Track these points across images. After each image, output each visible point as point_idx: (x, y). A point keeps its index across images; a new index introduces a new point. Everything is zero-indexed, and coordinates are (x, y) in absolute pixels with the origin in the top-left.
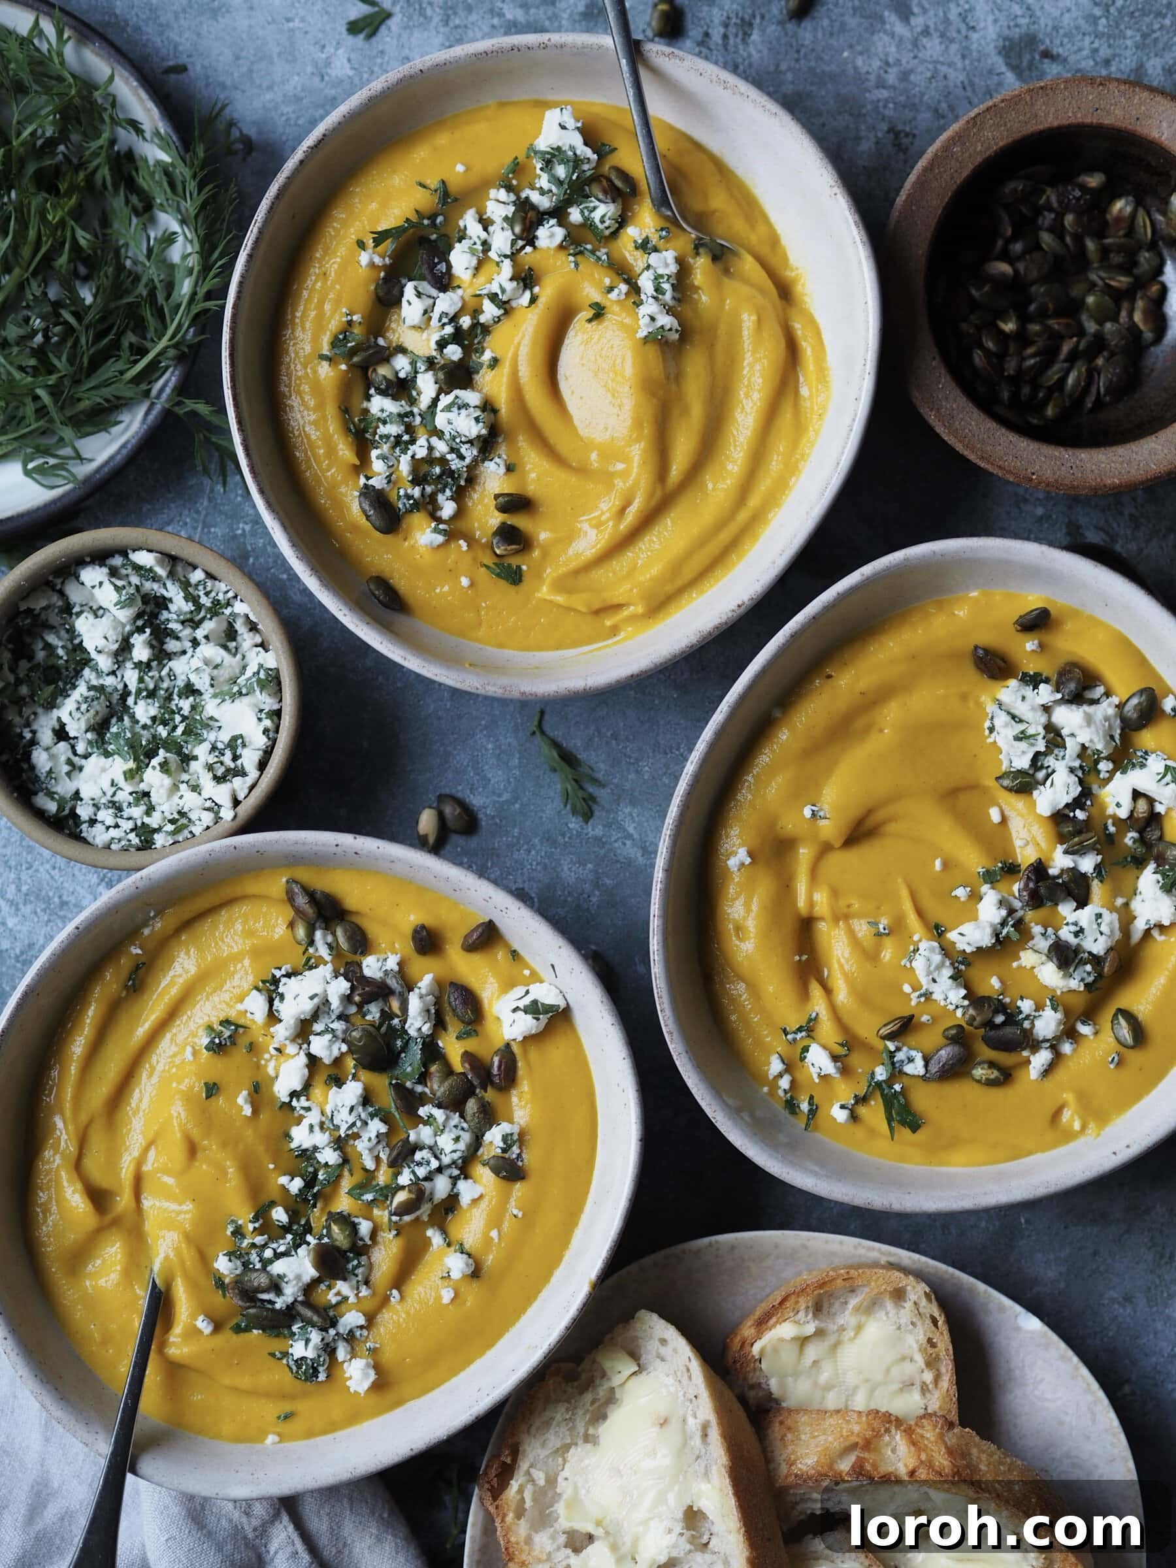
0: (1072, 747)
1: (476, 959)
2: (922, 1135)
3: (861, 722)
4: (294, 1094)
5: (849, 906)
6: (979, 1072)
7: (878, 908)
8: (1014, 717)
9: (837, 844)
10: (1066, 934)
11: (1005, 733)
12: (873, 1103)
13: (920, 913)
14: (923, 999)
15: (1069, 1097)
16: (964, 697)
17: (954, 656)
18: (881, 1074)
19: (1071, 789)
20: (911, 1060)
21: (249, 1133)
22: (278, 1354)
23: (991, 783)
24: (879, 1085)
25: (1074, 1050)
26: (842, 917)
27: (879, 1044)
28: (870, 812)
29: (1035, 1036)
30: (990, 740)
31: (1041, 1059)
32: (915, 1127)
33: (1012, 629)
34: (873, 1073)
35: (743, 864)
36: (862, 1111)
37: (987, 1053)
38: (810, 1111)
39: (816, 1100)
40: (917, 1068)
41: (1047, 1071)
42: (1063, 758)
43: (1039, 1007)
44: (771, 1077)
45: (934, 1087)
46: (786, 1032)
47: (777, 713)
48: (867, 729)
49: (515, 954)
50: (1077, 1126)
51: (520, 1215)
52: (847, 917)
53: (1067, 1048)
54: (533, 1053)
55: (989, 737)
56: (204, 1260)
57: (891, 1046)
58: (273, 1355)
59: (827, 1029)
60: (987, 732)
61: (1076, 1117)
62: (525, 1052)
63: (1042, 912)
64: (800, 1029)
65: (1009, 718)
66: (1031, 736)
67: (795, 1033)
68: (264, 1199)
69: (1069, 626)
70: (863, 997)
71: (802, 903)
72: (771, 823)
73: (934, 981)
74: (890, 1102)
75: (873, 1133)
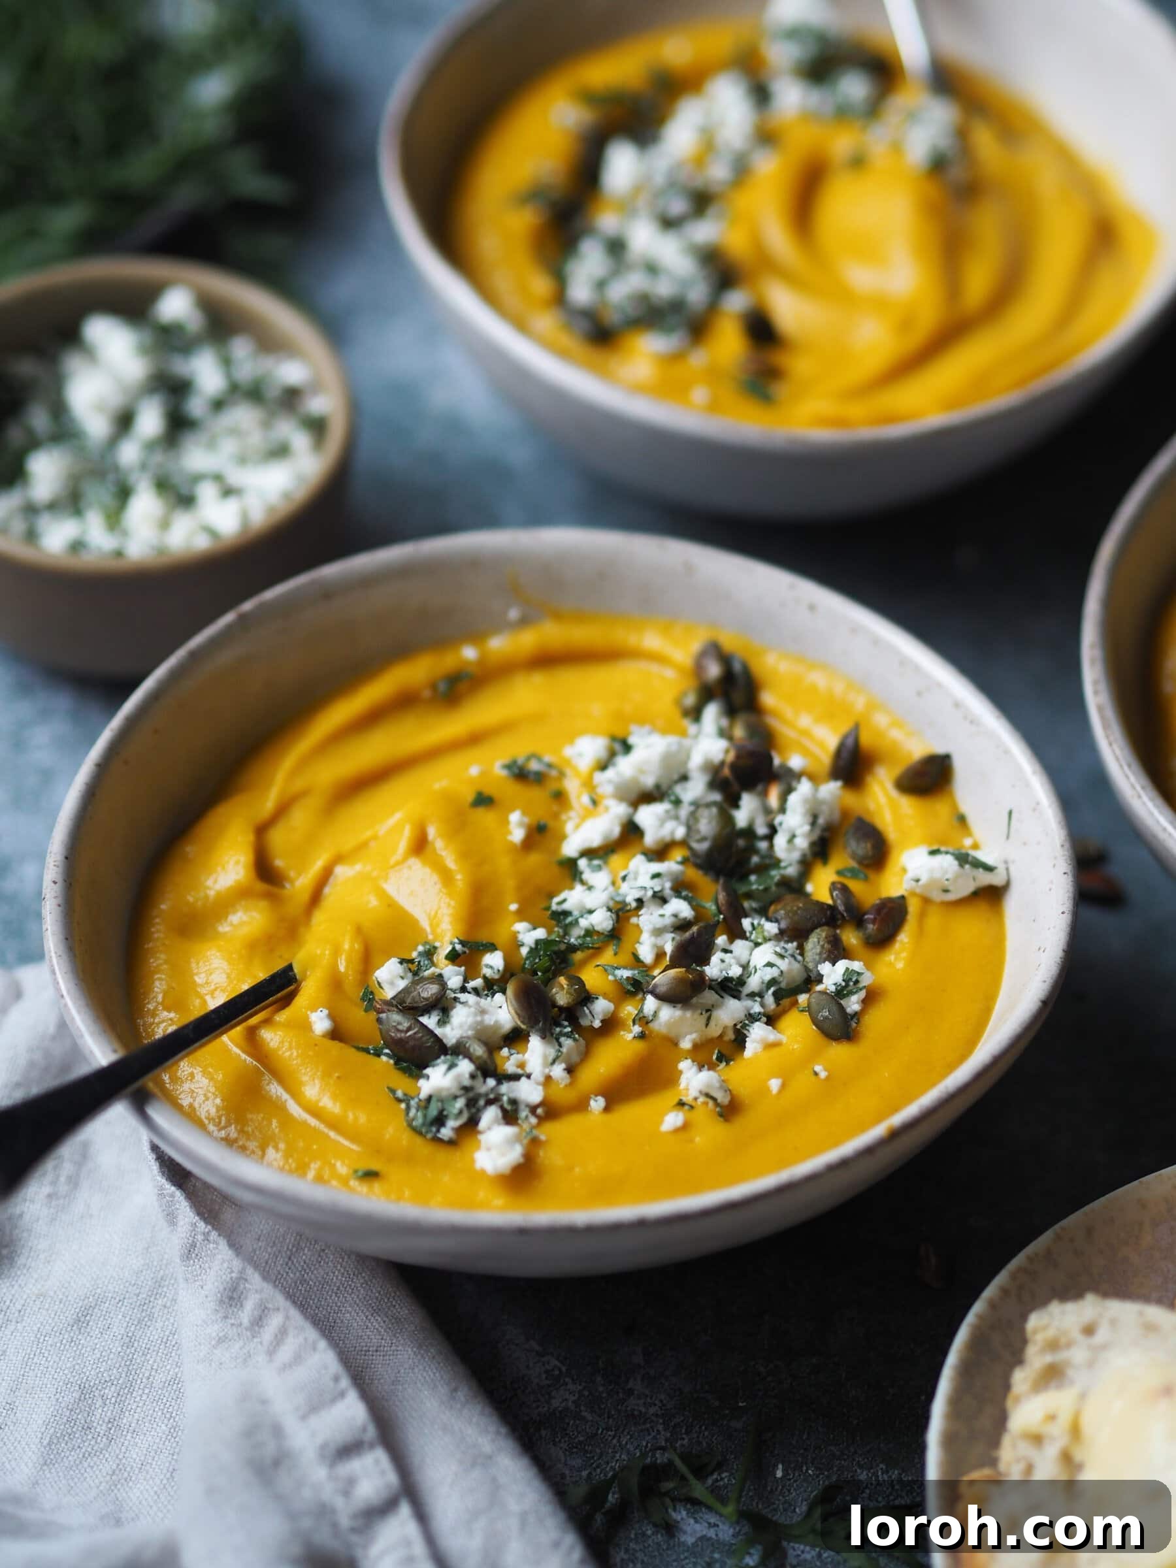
1: (907, 805)
4: (589, 853)
21: (504, 863)
22: (400, 1094)
49: (962, 820)
51: (823, 1075)
54: (934, 920)
56: (368, 962)
58: (393, 1091)
62: (922, 915)
68: (484, 936)
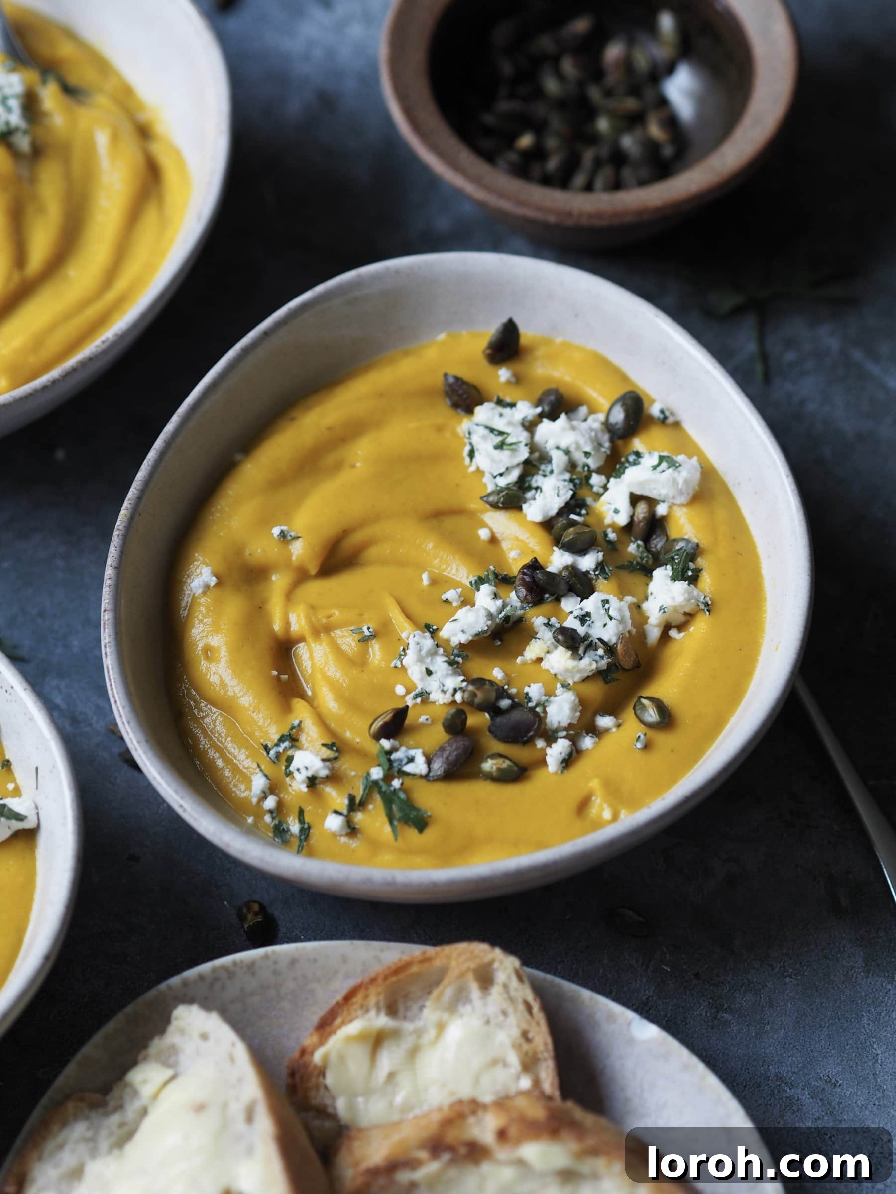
0: (558, 459)
2: (430, 834)
3: (330, 459)
5: (329, 617)
6: (489, 765)
7: (361, 615)
8: (492, 430)
9: (313, 570)
10: (571, 623)
11: (485, 445)
12: (371, 807)
13: (408, 616)
14: (419, 700)
15: (595, 784)
16: (440, 429)
17: (426, 394)
18: (377, 773)
19: (562, 492)
20: (411, 760)
23: (475, 505)
24: (376, 783)
25: (596, 744)
26: (322, 630)
27: (373, 747)
28: (346, 533)
29: (548, 726)
30: (472, 468)
31: (560, 748)
32: (421, 823)
33: (484, 363)
34: (368, 774)
35: (207, 586)
36: (359, 817)
37: (498, 746)
38: (302, 830)
39: (307, 819)
40: (419, 766)
41: (568, 762)
42: (552, 472)
43: (550, 693)
44: (254, 800)
45: (441, 787)
46: (267, 749)
47: (238, 457)
48: (338, 466)
50: (607, 815)
52: (328, 629)
53: (588, 742)
55: (470, 465)
57: (386, 744)
59: (312, 734)
60: (467, 460)
61: (605, 806)
63: (545, 608)
64: (282, 739)
65: (487, 432)
66: (511, 444)
67: (277, 745)
69: (541, 352)
70: (351, 702)
71: (277, 627)
72: (239, 550)
73: (429, 672)
74: (389, 799)
75: (375, 846)
